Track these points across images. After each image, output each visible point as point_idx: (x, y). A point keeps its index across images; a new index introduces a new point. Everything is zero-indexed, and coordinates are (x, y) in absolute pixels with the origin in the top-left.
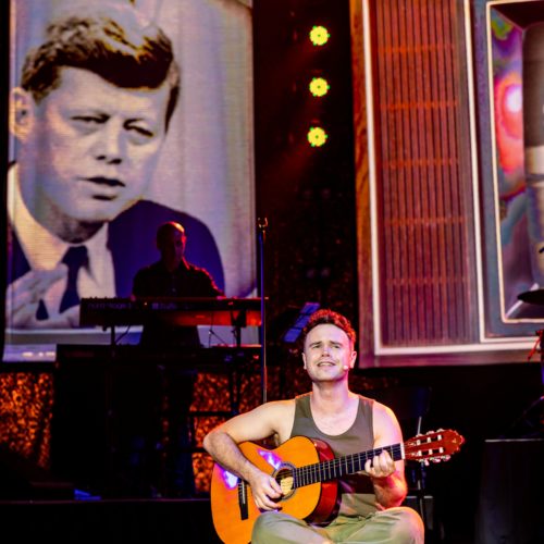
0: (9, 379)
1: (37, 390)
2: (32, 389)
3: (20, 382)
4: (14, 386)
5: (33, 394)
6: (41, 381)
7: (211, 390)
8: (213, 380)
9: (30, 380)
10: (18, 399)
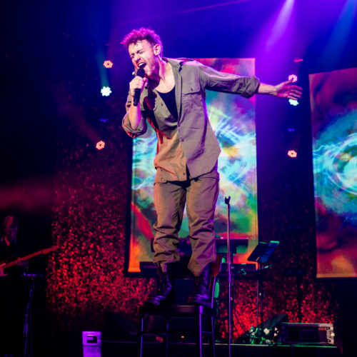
0: (135, 281)
1: (148, 287)
2: (146, 286)
3: (140, 283)
4: (136, 285)
5: (147, 289)
6: (150, 283)
7: (240, 289)
8: (241, 284)
9: (145, 282)
10: (139, 291)
